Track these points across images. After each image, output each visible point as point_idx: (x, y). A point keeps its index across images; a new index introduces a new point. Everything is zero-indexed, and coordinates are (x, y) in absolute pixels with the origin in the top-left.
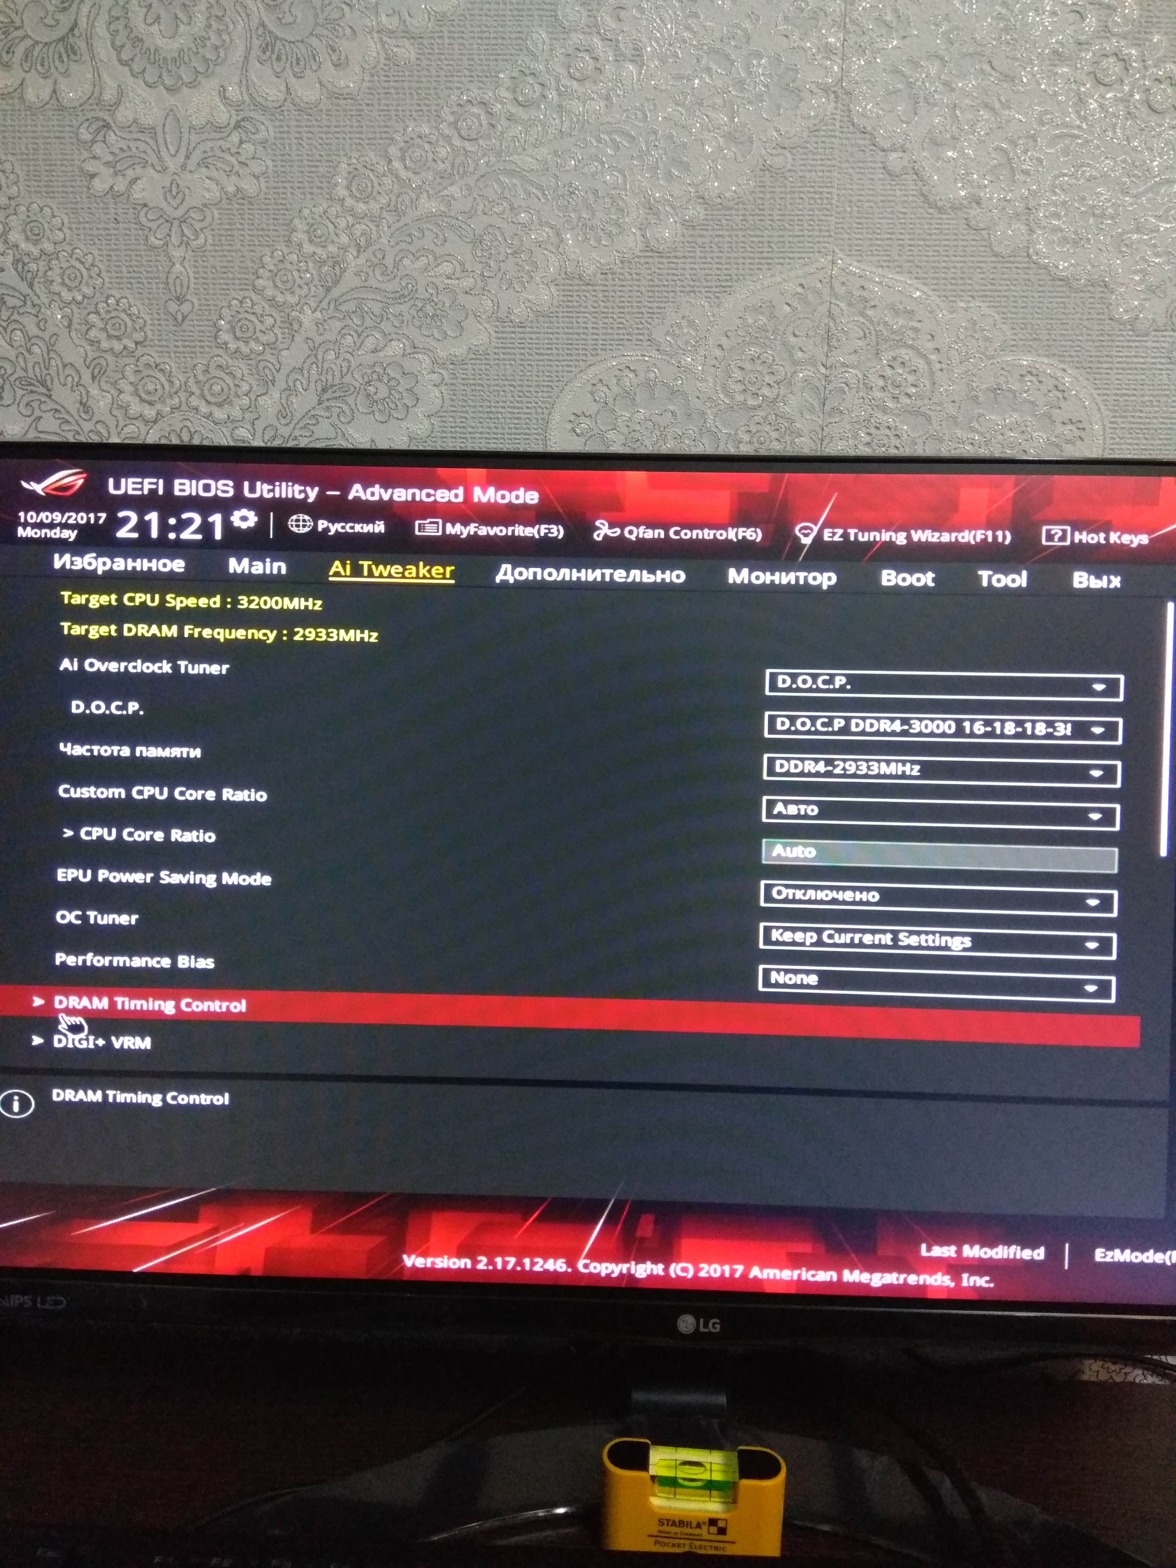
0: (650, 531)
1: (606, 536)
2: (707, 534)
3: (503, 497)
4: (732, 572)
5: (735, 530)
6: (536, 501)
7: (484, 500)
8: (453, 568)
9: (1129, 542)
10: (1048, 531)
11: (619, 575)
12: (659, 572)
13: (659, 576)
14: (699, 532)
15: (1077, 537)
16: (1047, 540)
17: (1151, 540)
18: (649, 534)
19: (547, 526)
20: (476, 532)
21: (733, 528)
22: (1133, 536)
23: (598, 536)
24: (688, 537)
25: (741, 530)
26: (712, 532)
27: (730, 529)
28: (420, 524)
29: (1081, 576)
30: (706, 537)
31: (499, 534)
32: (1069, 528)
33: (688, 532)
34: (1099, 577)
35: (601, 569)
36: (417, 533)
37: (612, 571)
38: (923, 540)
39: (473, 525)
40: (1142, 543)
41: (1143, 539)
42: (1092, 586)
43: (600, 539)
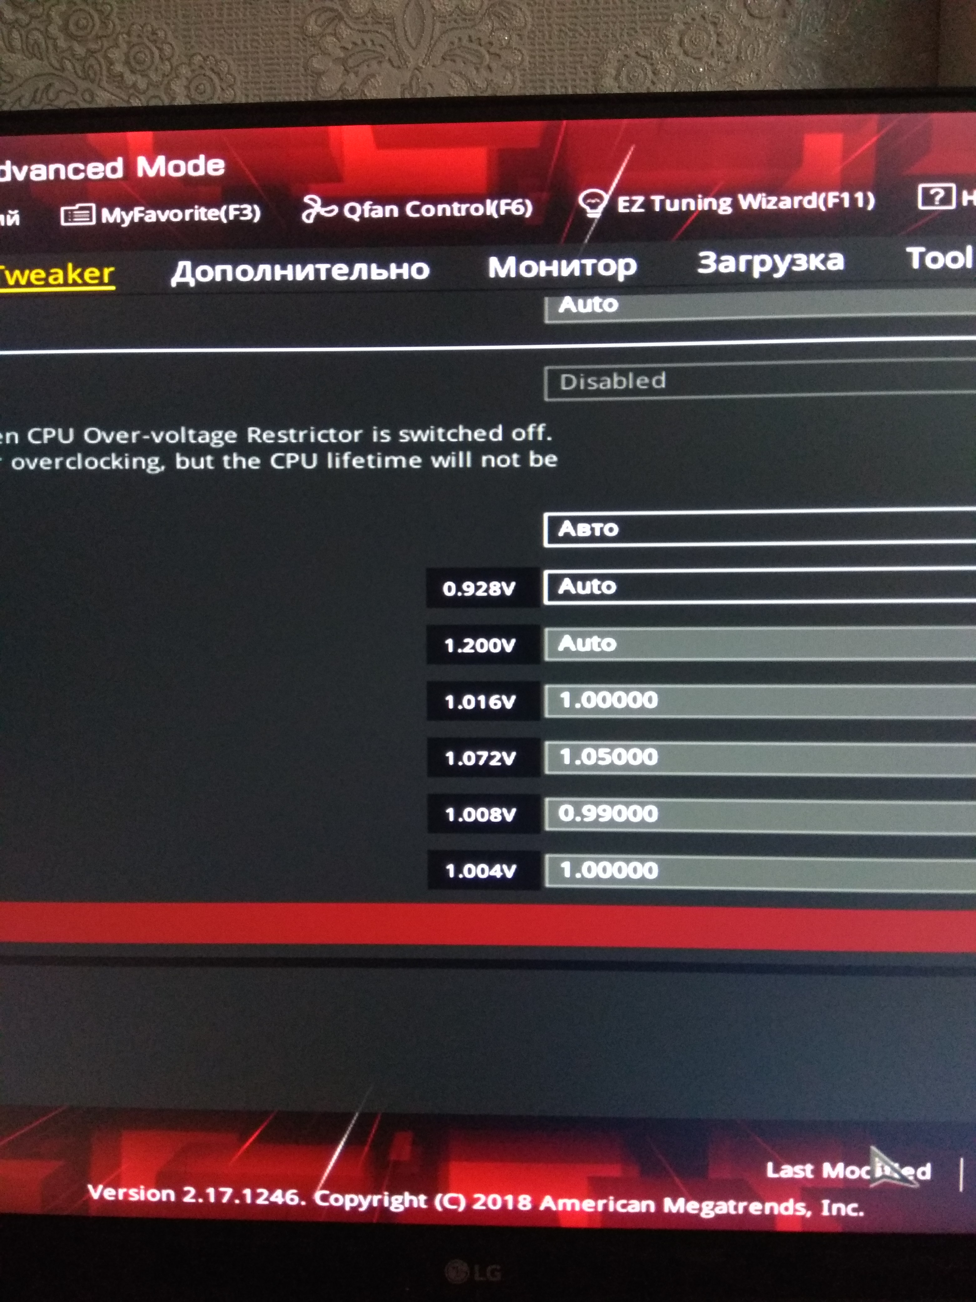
0: (380, 208)
1: (318, 216)
2: (457, 209)
3: (177, 168)
4: (494, 262)
5: (496, 202)
6: (221, 172)
7: (151, 173)
8: (112, 269)
10: (926, 191)
11: (339, 271)
12: (393, 266)
13: (394, 271)
14: (447, 207)
15: (966, 198)
16: (924, 204)
18: (379, 212)
19: (237, 206)
20: (141, 219)
21: (493, 200)
23: (308, 217)
24: (432, 214)
25: (503, 202)
26: (464, 207)
27: (488, 201)
28: (66, 211)
30: (456, 214)
31: (173, 219)
32: (953, 186)
33: (431, 207)
35: (314, 263)
36: (63, 223)
37: (328, 266)
38: (755, 206)
39: (137, 209)
43: (311, 221)
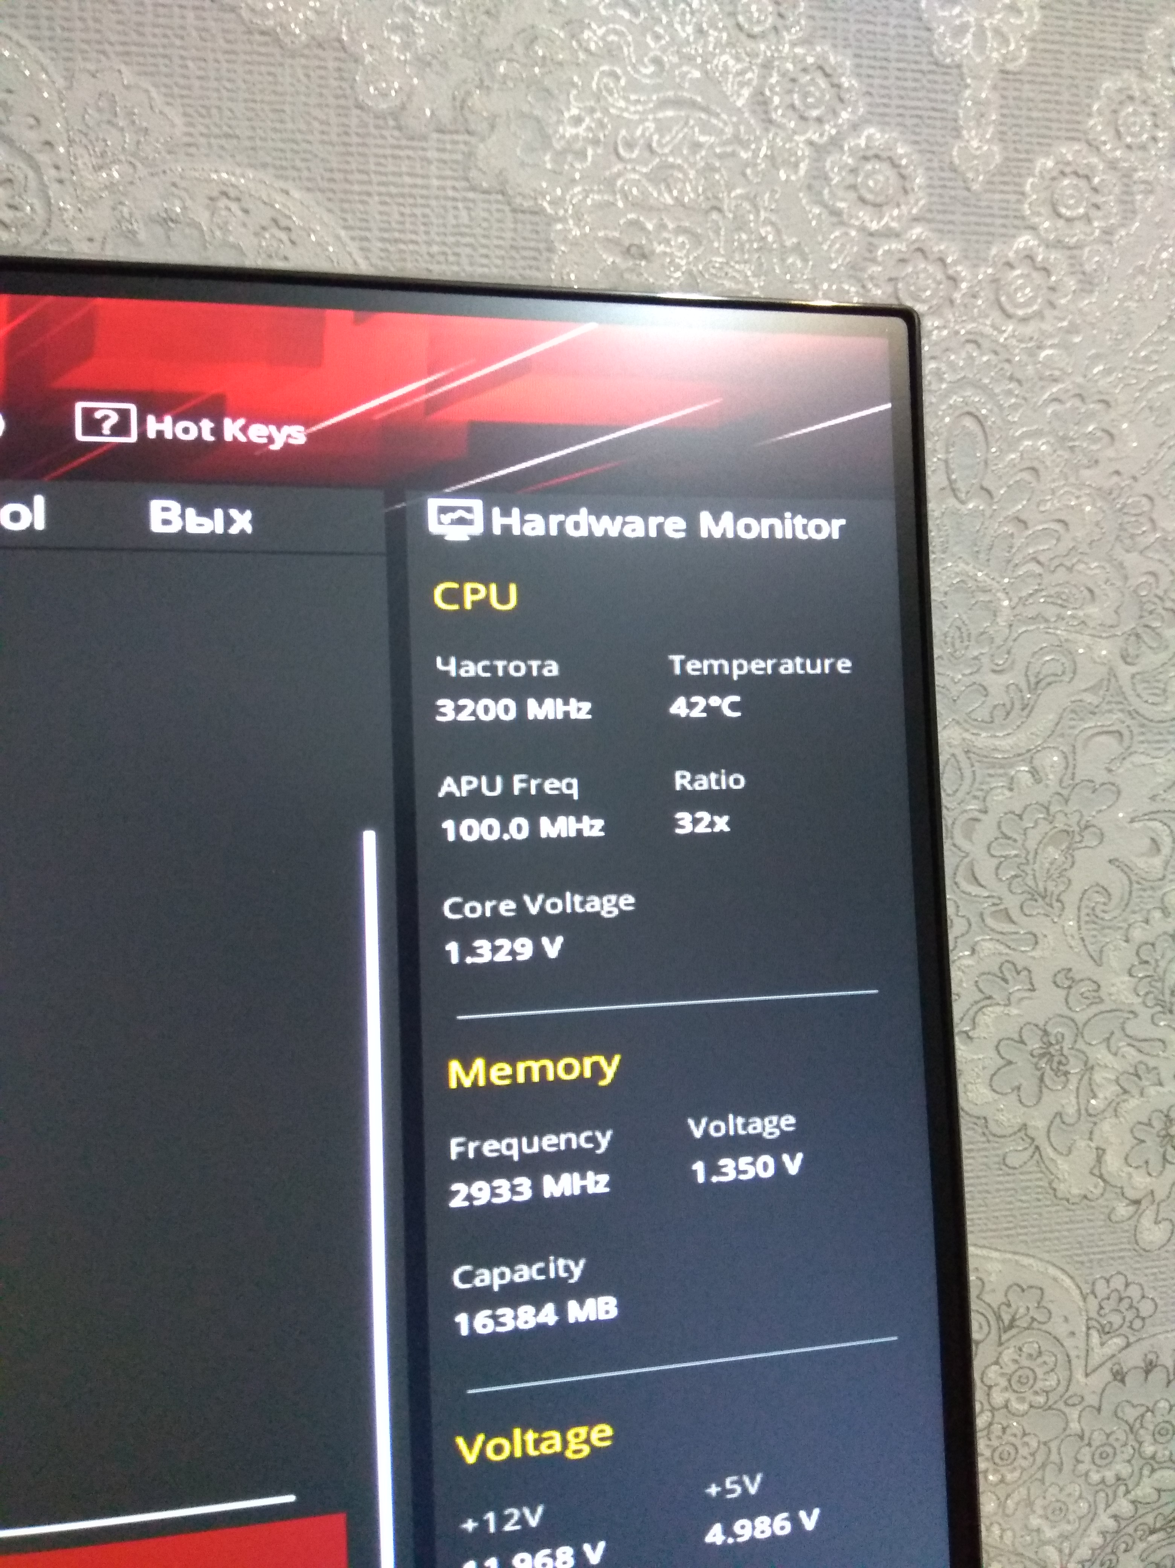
9: (265, 440)
10: (88, 413)
15: (153, 427)
16: (86, 432)
17: (310, 437)
22: (273, 429)
29: (165, 509)
32: (133, 408)
34: (205, 511)
40: (292, 441)
41: (297, 435)
42: (192, 529)
